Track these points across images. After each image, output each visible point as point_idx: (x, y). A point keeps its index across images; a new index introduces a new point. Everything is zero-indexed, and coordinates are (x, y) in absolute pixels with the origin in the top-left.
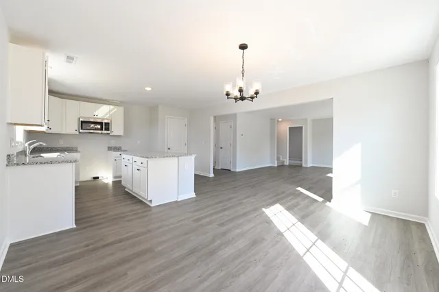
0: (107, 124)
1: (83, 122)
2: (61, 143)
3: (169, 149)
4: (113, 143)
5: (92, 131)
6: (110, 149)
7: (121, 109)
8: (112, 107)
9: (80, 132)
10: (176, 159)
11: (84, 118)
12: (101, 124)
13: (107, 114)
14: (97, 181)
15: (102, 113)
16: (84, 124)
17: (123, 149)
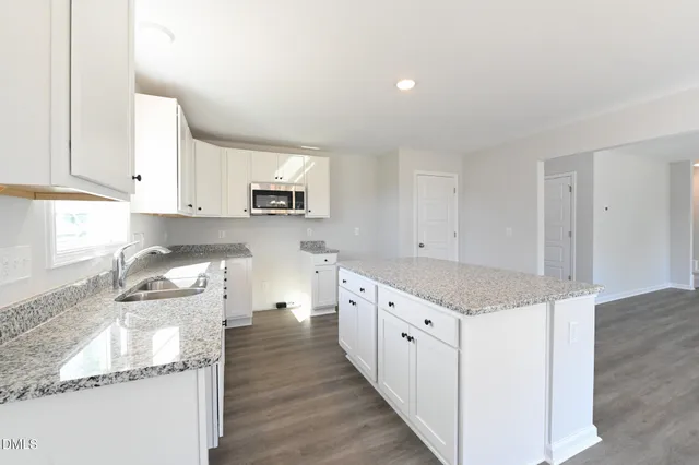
0: (300, 196)
1: (256, 193)
2: (223, 237)
3: (421, 246)
4: (312, 234)
5: (273, 211)
6: (305, 246)
7: (325, 161)
8: (307, 158)
9: (251, 214)
10: (542, 308)
11: (260, 183)
12: (288, 194)
13: (298, 174)
14: (282, 310)
15: (289, 171)
16: (259, 196)
17: (328, 245)
